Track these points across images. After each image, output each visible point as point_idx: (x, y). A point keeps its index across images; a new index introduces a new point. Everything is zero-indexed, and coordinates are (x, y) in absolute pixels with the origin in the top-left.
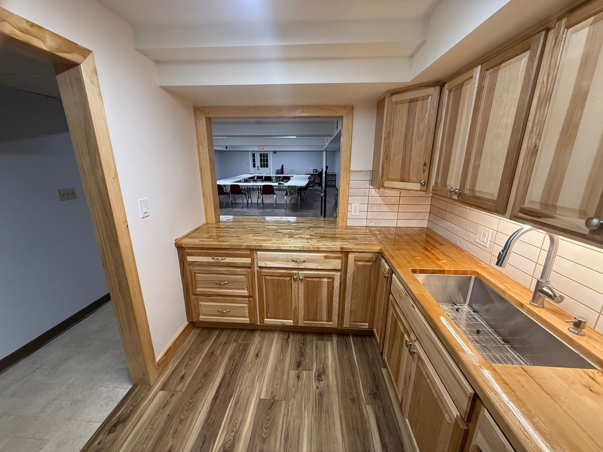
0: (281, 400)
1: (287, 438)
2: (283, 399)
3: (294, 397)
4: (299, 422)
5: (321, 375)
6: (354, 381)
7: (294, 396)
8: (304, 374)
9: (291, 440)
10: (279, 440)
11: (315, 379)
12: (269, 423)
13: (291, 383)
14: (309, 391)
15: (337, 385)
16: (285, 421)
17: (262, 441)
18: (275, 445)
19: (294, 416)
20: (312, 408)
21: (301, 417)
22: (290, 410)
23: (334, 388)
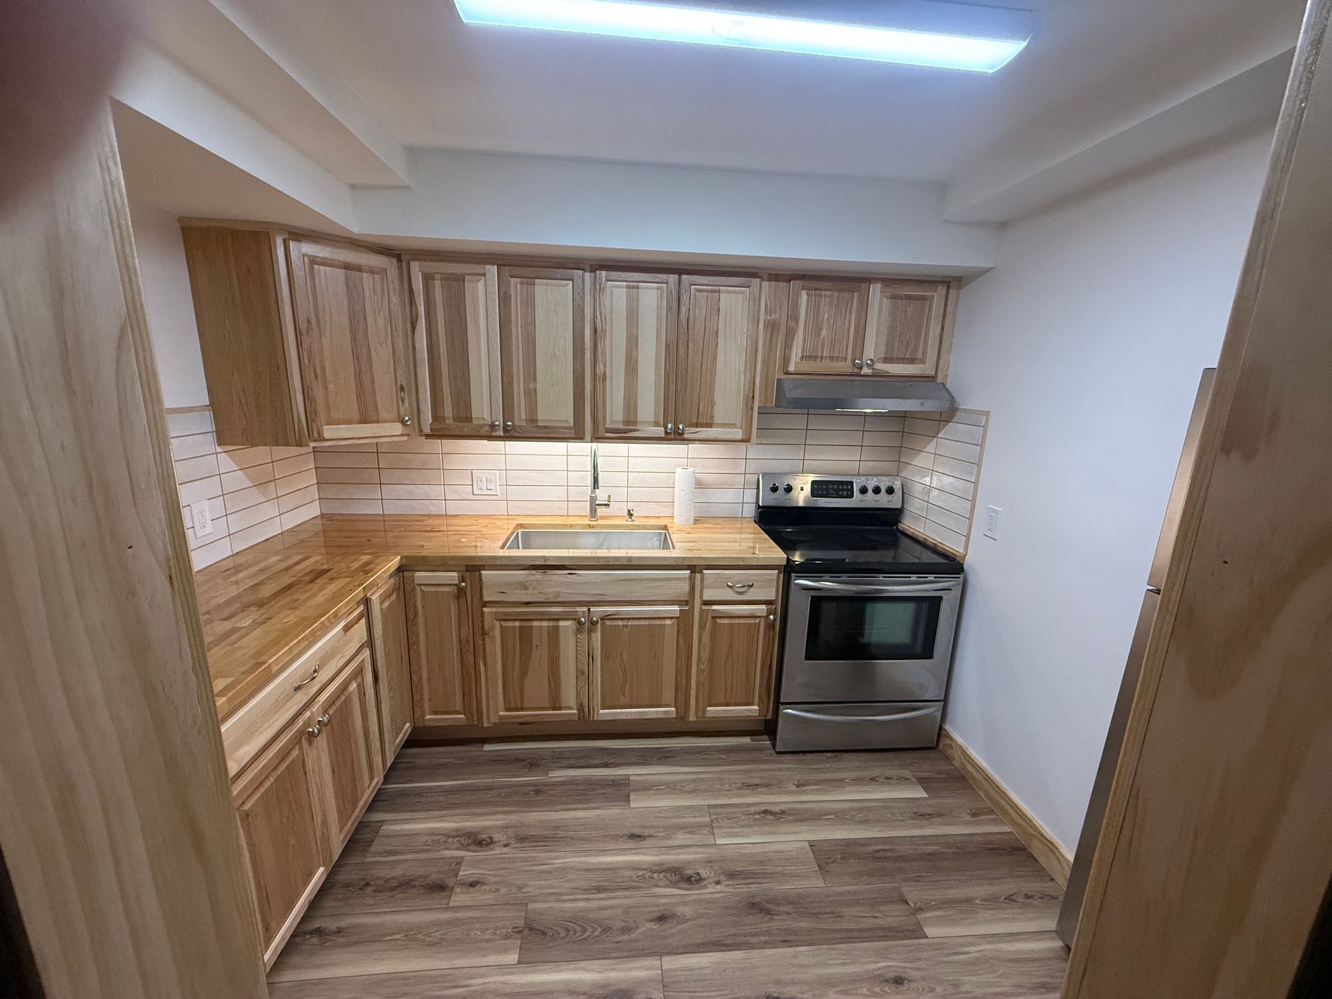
0: (527, 912)
1: (599, 889)
2: (525, 908)
3: (522, 888)
4: (574, 871)
5: (478, 841)
6: (502, 788)
7: (520, 888)
8: (465, 873)
9: (603, 881)
10: (604, 903)
11: (485, 851)
12: (574, 928)
13: (488, 898)
14: (512, 860)
15: (503, 813)
16: (571, 897)
17: (607, 932)
18: (612, 907)
19: (561, 882)
20: (549, 851)
21: (564, 870)
22: (550, 891)
23: (514, 818)
